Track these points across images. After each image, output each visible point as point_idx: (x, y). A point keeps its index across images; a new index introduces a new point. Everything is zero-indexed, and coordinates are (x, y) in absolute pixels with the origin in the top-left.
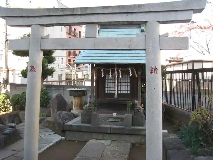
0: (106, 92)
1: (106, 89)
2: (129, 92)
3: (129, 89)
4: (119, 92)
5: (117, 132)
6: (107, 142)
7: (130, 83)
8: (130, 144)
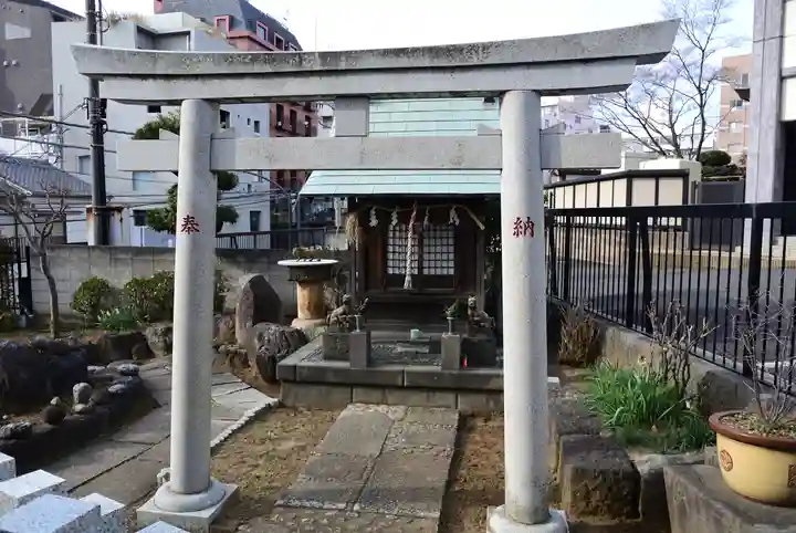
0: (391, 271)
1: (391, 263)
2: (452, 272)
3: (451, 264)
4: (426, 272)
5: (423, 382)
6: (395, 412)
7: (455, 245)
8: (457, 416)
